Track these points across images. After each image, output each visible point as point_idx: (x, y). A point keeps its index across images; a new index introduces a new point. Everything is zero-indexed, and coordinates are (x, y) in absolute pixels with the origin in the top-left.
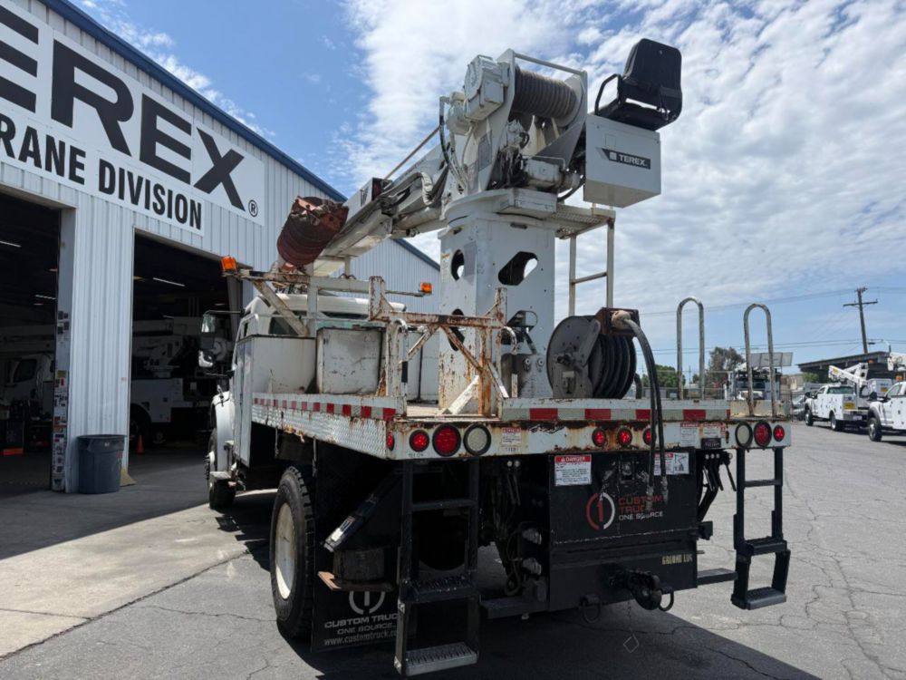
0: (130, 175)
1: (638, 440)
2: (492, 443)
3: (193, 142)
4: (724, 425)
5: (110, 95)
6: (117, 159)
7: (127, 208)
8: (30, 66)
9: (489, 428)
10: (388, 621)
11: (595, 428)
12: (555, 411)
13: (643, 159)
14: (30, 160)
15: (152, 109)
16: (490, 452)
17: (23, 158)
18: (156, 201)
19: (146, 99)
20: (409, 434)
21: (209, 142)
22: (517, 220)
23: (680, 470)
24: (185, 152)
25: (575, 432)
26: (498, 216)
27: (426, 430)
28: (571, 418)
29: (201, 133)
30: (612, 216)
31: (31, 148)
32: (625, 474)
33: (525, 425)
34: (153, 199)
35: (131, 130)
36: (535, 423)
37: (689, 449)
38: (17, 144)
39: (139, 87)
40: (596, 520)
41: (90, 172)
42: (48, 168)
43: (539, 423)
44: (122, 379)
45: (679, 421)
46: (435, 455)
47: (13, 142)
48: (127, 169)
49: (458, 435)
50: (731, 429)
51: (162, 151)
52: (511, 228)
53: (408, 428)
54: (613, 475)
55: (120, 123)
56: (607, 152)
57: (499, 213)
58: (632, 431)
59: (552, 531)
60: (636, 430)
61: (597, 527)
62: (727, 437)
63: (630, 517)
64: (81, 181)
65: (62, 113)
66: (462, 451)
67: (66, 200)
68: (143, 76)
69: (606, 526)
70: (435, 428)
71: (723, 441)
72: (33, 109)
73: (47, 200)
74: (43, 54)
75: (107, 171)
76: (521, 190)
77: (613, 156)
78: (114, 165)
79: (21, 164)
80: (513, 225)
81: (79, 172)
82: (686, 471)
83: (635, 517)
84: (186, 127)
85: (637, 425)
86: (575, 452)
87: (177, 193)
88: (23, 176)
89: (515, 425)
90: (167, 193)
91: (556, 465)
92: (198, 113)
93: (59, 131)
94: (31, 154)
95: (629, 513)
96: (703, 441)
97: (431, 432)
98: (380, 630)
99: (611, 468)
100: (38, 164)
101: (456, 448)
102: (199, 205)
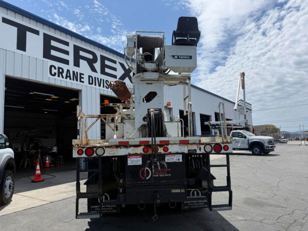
0: (98, 79)
1: (161, 150)
2: (105, 152)
3: (118, 66)
4: (199, 145)
5: (90, 57)
6: (94, 75)
7: (97, 88)
8: (67, 53)
9: (104, 148)
10: (111, 207)
11: (144, 147)
12: (128, 142)
13: (188, 56)
14: (68, 78)
15: (103, 58)
16: (105, 155)
17: (66, 78)
18: (106, 85)
19: (101, 56)
20: (77, 150)
21: (122, 65)
22: (148, 82)
23: (178, 160)
24: (115, 69)
25: (136, 148)
26: (141, 81)
27: (82, 149)
28: (134, 144)
29: (120, 63)
30: (189, 76)
31: (68, 75)
32: (155, 161)
33: (117, 147)
34: (105, 84)
35: (97, 66)
36: (121, 146)
37: (183, 154)
38: (64, 75)
39: (99, 53)
40: (143, 176)
41: (86, 79)
42: (73, 80)
43: (122, 146)
44: (98, 137)
45: (178, 144)
46: (86, 156)
47: (63, 74)
48: (97, 77)
49: (93, 150)
50: (202, 147)
51: (107, 70)
52: (146, 85)
53: (77, 148)
54: (150, 162)
55: (94, 64)
56: (173, 56)
57: (142, 81)
58: (159, 147)
59: (126, 179)
60: (160, 147)
61: (144, 179)
62: (200, 149)
63: (157, 176)
64: (83, 82)
65: (77, 64)
66: (95, 155)
67: (79, 88)
68: (100, 49)
69: (147, 178)
70: (86, 148)
71: (198, 151)
72: (68, 64)
73: (73, 89)
74: (70, 49)
75: (91, 78)
76: (145, 73)
77: (176, 57)
78: (93, 76)
79: (66, 80)
80: (147, 84)
81: (82, 80)
82: (181, 161)
83: (159, 175)
84: (115, 62)
85: (161, 146)
86: (136, 155)
88: (67, 83)
89: (114, 147)
91: (128, 159)
92: (118, 57)
93: (76, 69)
94: (68, 77)
95: (157, 174)
96: (189, 150)
97: (84, 150)
98: (108, 210)
99: (150, 160)
100: (70, 79)
101: (93, 154)
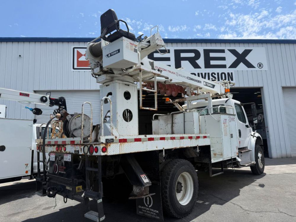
1: (63, 150)
3: (227, 54)
4: (80, 146)
5: (192, 55)
6: (197, 71)
8: (168, 59)
11: (56, 146)
13: (117, 50)
19: (205, 50)
21: (233, 51)
24: (223, 59)
25: (53, 147)
29: (230, 50)
34: (211, 77)
37: (72, 154)
40: (55, 171)
51: (213, 63)
57: (103, 84)
62: (81, 150)
63: (60, 172)
69: (56, 173)
71: (80, 152)
74: (172, 55)
78: (195, 73)
80: (107, 86)
82: (70, 160)
84: (223, 51)
85: (63, 146)
86: (53, 152)
87: (221, 73)
90: (216, 74)
91: (50, 155)
92: (228, 45)
96: (75, 151)
102: (232, 73)
